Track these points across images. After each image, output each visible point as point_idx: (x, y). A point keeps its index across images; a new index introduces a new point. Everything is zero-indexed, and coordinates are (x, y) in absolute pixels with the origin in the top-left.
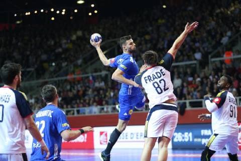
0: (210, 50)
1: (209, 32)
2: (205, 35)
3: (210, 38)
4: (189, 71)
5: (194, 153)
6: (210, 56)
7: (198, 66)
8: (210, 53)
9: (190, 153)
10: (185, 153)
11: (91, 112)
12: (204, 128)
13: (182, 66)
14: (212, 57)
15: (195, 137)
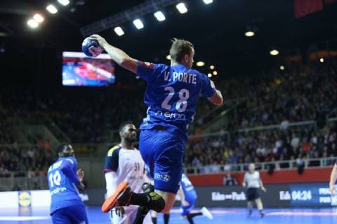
0: (327, 110)
1: (326, 93)
2: (323, 95)
3: (327, 99)
4: (306, 130)
5: (313, 212)
6: (327, 116)
7: (316, 126)
8: (328, 113)
9: (308, 212)
10: (304, 211)
11: (211, 170)
12: (322, 187)
13: (300, 126)
14: (330, 117)
15: (313, 195)
